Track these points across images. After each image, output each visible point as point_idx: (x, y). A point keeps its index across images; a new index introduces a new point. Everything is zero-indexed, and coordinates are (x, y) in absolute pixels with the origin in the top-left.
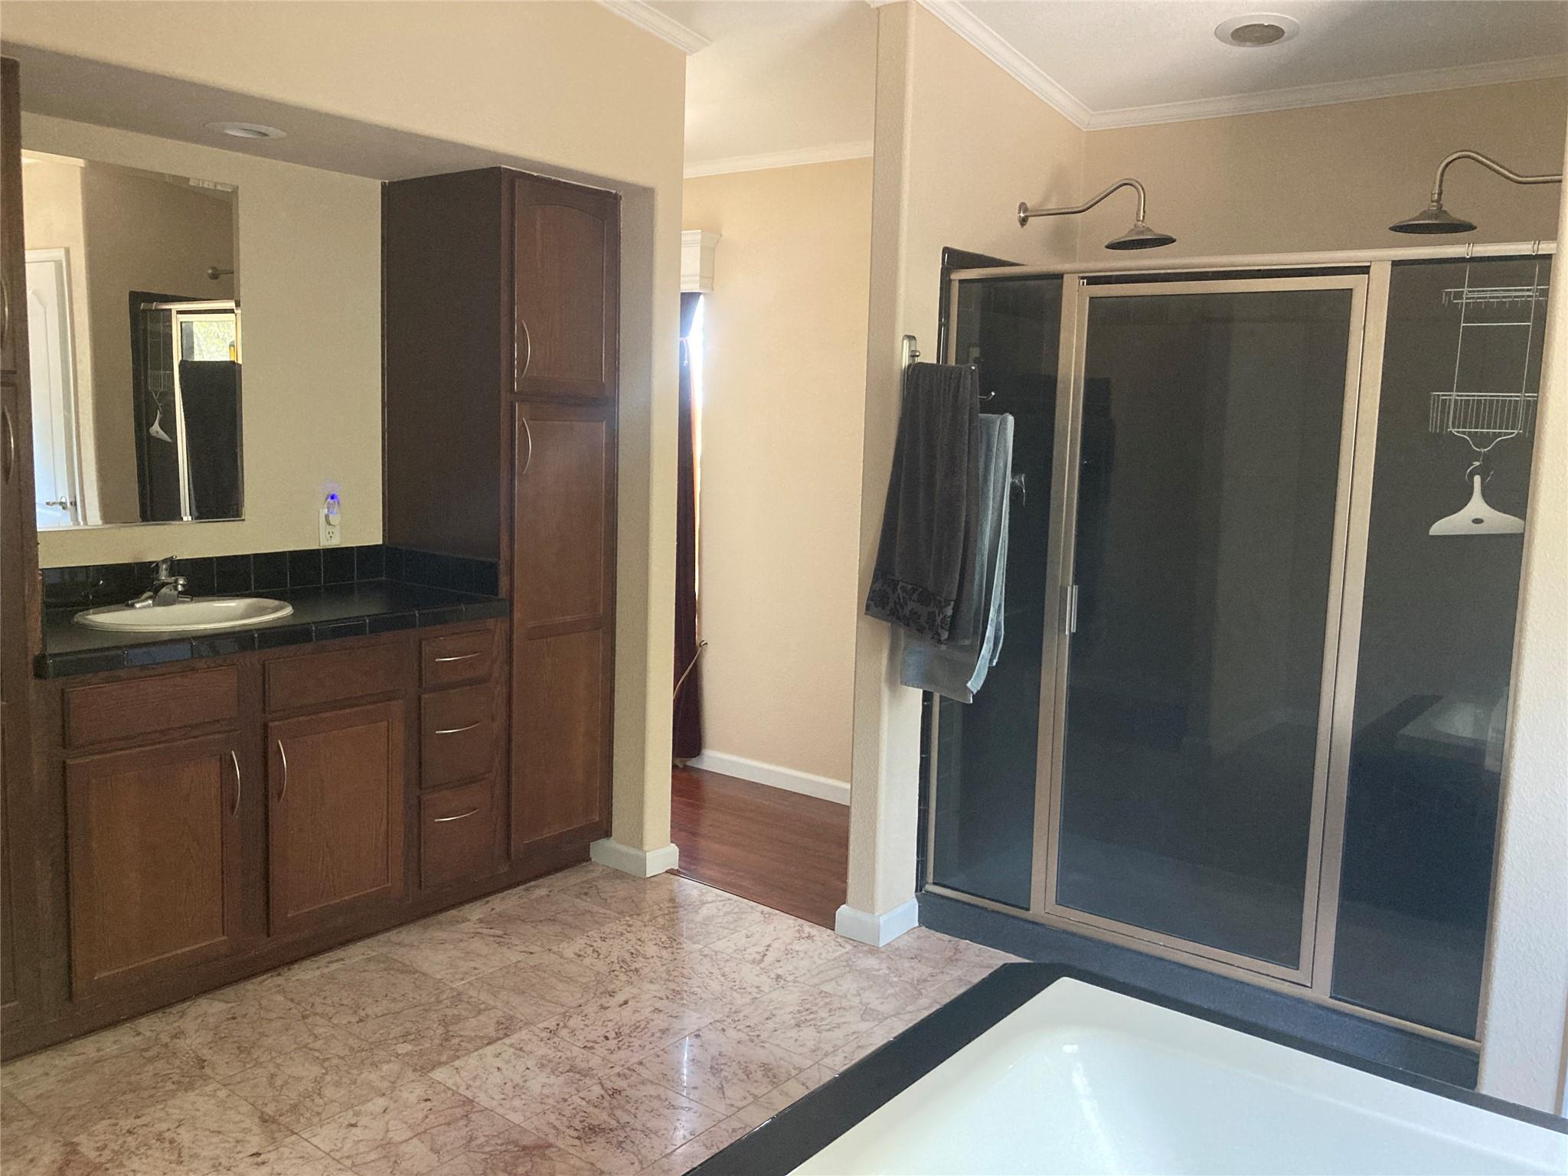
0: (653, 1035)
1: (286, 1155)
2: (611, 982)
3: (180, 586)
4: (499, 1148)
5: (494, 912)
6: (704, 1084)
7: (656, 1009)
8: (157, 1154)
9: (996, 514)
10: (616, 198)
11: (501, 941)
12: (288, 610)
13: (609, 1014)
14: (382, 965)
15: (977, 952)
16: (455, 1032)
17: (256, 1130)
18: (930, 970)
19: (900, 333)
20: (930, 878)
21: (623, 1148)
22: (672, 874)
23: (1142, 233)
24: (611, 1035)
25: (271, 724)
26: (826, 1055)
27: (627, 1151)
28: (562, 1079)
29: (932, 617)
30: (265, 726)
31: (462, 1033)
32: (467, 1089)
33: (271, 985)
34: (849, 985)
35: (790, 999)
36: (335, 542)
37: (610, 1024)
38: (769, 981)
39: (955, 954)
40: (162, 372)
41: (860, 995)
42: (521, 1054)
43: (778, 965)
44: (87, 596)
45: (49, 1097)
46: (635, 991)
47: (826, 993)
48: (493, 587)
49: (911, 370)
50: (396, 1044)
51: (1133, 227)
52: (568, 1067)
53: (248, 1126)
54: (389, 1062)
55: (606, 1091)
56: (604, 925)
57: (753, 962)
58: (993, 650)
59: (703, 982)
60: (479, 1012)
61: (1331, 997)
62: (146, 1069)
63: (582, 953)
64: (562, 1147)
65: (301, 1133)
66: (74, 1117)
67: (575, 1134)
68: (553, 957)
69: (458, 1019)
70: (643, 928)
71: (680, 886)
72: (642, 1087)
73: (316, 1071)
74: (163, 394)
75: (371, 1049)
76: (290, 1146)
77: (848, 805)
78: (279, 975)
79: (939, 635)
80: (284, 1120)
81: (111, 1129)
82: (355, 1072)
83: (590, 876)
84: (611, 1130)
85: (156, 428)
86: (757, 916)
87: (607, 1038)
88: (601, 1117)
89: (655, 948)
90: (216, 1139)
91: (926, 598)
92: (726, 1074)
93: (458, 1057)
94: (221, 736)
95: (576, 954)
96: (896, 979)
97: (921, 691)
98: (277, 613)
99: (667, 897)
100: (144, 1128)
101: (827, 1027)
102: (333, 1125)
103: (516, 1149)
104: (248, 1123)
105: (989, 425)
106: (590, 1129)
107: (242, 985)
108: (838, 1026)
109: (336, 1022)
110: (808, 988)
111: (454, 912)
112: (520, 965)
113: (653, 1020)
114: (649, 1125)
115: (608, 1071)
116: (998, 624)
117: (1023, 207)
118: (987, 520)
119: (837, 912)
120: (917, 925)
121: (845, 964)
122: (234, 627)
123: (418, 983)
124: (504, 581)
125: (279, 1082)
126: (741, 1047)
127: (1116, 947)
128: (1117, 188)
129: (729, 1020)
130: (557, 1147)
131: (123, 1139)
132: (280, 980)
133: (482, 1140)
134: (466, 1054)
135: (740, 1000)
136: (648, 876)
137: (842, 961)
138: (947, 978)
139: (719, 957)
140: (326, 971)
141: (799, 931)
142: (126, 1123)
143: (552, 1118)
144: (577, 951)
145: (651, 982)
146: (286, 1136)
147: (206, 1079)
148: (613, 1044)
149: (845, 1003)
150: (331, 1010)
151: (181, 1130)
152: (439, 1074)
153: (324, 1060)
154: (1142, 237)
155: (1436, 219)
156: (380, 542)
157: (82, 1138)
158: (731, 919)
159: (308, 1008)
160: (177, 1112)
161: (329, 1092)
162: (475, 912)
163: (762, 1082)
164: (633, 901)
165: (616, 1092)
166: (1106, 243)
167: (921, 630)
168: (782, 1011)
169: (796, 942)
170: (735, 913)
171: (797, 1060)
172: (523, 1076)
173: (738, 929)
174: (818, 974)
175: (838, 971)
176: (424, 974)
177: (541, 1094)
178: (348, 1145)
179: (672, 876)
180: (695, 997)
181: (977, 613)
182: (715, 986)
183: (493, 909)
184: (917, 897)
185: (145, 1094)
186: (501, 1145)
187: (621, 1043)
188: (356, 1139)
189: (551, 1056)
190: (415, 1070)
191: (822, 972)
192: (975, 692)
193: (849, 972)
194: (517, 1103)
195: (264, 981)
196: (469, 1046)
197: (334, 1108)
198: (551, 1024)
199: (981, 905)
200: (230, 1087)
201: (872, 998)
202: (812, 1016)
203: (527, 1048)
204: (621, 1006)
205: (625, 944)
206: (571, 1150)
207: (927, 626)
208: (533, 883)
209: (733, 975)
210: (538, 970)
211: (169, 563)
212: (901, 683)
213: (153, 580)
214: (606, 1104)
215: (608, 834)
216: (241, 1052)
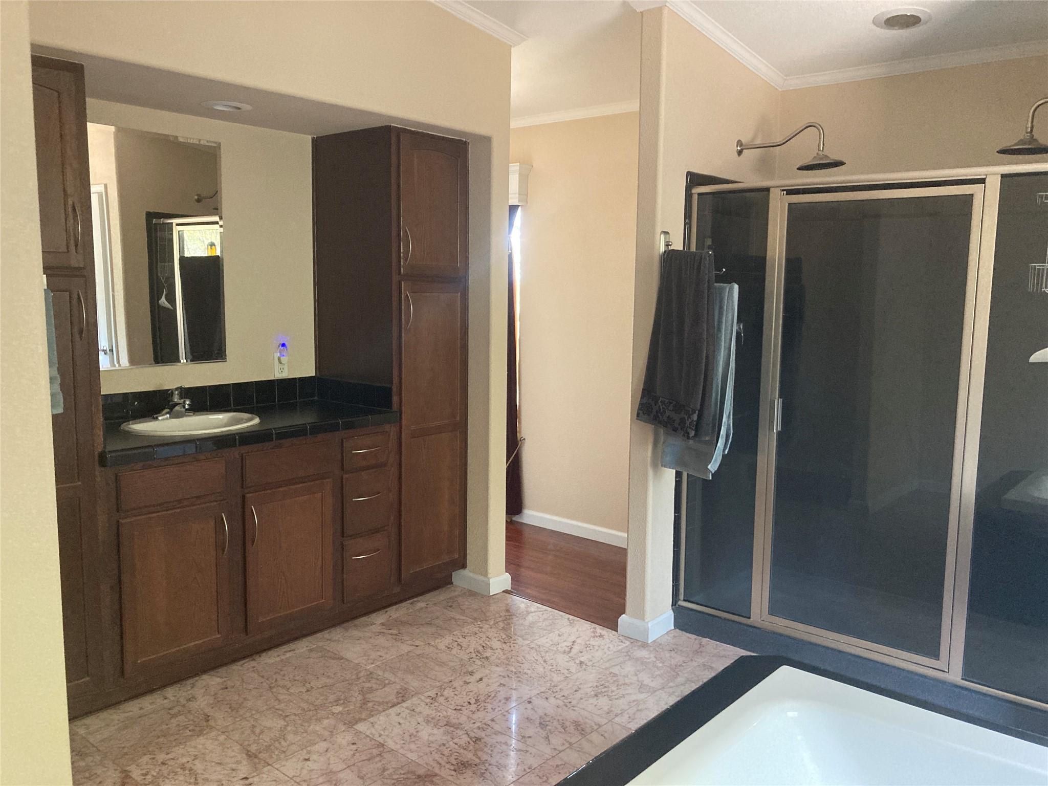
0: (500, 701)
1: (264, 779)
2: (470, 665)
3: (187, 406)
4: (402, 776)
5: (391, 618)
6: (535, 735)
7: (501, 684)
8: (182, 778)
9: (727, 351)
10: (465, 144)
11: (397, 637)
12: (257, 421)
13: (470, 687)
14: (320, 654)
15: (715, 646)
16: (369, 698)
17: (245, 763)
18: (684, 659)
19: (659, 230)
20: (682, 597)
21: (484, 777)
22: (506, 593)
23: (821, 159)
24: (473, 701)
25: (248, 495)
26: (616, 715)
27: (487, 779)
28: (442, 730)
29: (682, 421)
30: (244, 497)
31: (374, 699)
32: (380, 736)
33: (249, 666)
34: (629, 668)
35: (590, 677)
36: (285, 375)
37: (471, 694)
38: (575, 665)
39: (700, 648)
40: (167, 264)
41: (637, 675)
42: (413, 713)
43: (580, 654)
44: (127, 412)
45: (111, 740)
46: (487, 672)
47: (614, 674)
48: (389, 404)
49: (666, 254)
50: (332, 706)
51: (816, 155)
52: (445, 723)
53: (240, 759)
54: (328, 718)
55: (471, 739)
56: (463, 627)
57: (564, 652)
58: (725, 443)
59: (532, 666)
60: (385, 685)
61: (962, 679)
62: (172, 721)
63: (451, 646)
64: (444, 776)
65: (273, 764)
66: (126, 754)
67: (452, 768)
68: (432, 649)
69: (371, 690)
70: (489, 630)
71: (512, 600)
72: (494, 736)
73: (282, 723)
74: (167, 278)
75: (316, 709)
76: (267, 773)
77: (626, 548)
78: (254, 660)
79: (688, 433)
80: (262, 756)
81: (150, 761)
82: (306, 724)
83: (453, 594)
84: (476, 765)
85: (163, 301)
86: (565, 622)
87: (469, 703)
88: (469, 756)
89: (499, 642)
90: (218, 768)
91: (678, 408)
92: (550, 728)
93: (373, 716)
94: (215, 503)
95: (446, 647)
96: (661, 665)
97: (674, 471)
98: (249, 422)
99: (504, 608)
100: (172, 761)
101: (617, 697)
102: (294, 760)
103: (414, 777)
104: (239, 757)
105: (721, 290)
106: (462, 764)
107: (230, 667)
108: (623, 696)
109: (292, 691)
110: (601, 670)
111: (364, 619)
112: (411, 654)
113: (499, 691)
114: (500, 761)
115: (471, 725)
116: (729, 425)
117: (739, 143)
118: (720, 355)
119: (619, 620)
120: (673, 628)
121: (625, 654)
122: (222, 432)
123: (343, 665)
124: (395, 399)
125: (257, 731)
126: (560, 710)
127: (811, 643)
128: (805, 128)
129: (550, 692)
130: (441, 776)
131: (159, 768)
132: (253, 663)
133: (391, 771)
134: (378, 713)
135: (556, 678)
136: (491, 594)
137: (623, 652)
138: (695, 664)
139: (541, 649)
140: (283, 657)
141: (594, 632)
142: (161, 757)
143: (437, 756)
144: (447, 645)
145: (497, 666)
146: (264, 767)
147: (212, 728)
148: (473, 707)
149: (627, 681)
150: (289, 684)
151: (196, 762)
152: (361, 727)
153: (287, 716)
154: (821, 162)
155: (1029, 145)
156: (314, 375)
157: (132, 768)
158: (548, 624)
159: (273, 682)
160: (193, 749)
161: (290, 737)
162: (379, 618)
163: (575, 734)
164: (482, 611)
165: (477, 740)
166: (797, 167)
167: (675, 430)
168: (585, 686)
169: (592, 639)
170: (550, 620)
171: (597, 719)
172: (416, 729)
173: (553, 630)
174: (608, 661)
175: (621, 659)
176: (347, 660)
177: (428, 740)
178: (305, 772)
179: (507, 595)
180: (526, 676)
181: (714, 419)
182: (540, 670)
183: (390, 616)
184: (673, 609)
185: (172, 738)
186: (404, 774)
187: (479, 707)
188: (309, 769)
189: (434, 715)
190: (345, 724)
191: (610, 659)
192: (713, 472)
193: (629, 660)
194: (413, 746)
195: (244, 664)
196: (380, 709)
197: (294, 748)
198: (432, 693)
199: (717, 614)
200: (227, 734)
201: (645, 678)
202: (606, 689)
203: (417, 710)
204: (478, 682)
205: (478, 641)
206: (450, 778)
207: (679, 427)
208: (415, 599)
209: (551, 661)
210: (422, 657)
211: (179, 390)
212: (662, 466)
213: (169, 401)
214: (471, 748)
215: (464, 566)
216: (232, 710)
